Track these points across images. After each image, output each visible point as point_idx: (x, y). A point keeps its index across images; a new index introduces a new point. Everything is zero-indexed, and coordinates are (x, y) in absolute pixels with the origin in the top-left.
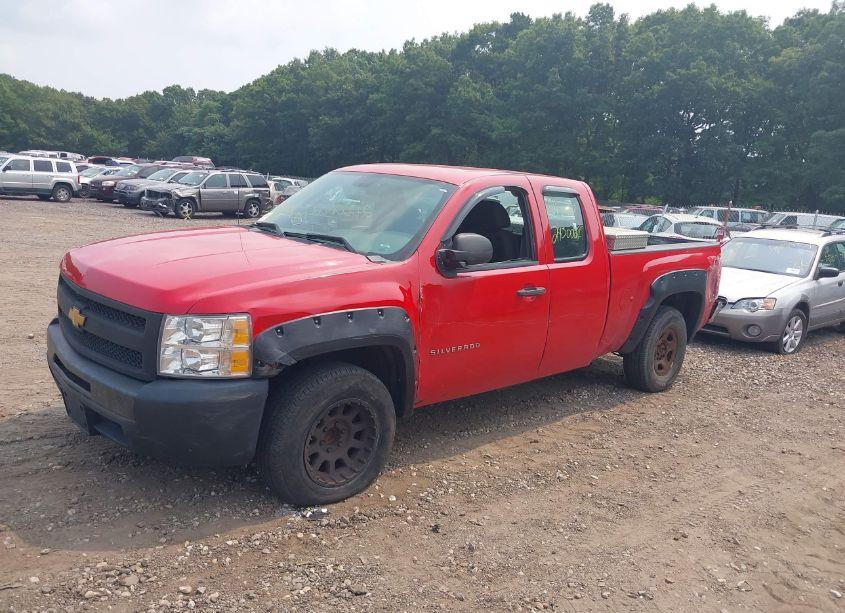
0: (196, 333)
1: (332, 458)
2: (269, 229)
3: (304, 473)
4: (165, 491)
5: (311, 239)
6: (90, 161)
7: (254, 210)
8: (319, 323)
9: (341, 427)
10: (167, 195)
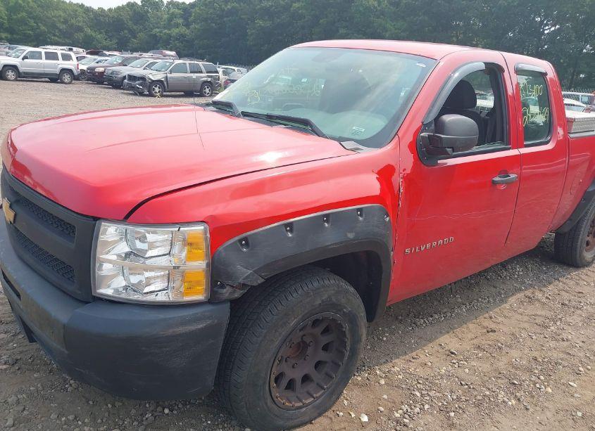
0: (139, 245)
1: (297, 375)
2: (224, 108)
3: (269, 400)
4: (114, 406)
5: (270, 120)
6: (87, 53)
7: (207, 90)
8: (291, 231)
9: (307, 339)
10: (143, 78)
